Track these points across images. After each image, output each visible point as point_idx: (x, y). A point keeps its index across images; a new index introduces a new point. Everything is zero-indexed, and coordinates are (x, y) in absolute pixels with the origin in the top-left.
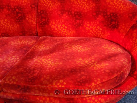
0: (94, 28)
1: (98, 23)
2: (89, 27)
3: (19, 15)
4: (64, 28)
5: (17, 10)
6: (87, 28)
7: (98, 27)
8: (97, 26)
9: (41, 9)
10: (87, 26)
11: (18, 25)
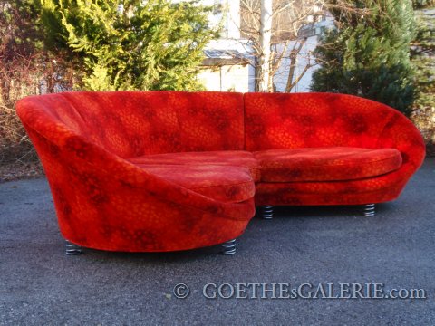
0: (331, 135)
1: (336, 128)
2: (324, 135)
3: (221, 121)
4: (288, 138)
5: (217, 114)
6: (322, 137)
7: (338, 134)
8: (335, 133)
9: (252, 113)
10: (320, 134)
11: (219, 136)
